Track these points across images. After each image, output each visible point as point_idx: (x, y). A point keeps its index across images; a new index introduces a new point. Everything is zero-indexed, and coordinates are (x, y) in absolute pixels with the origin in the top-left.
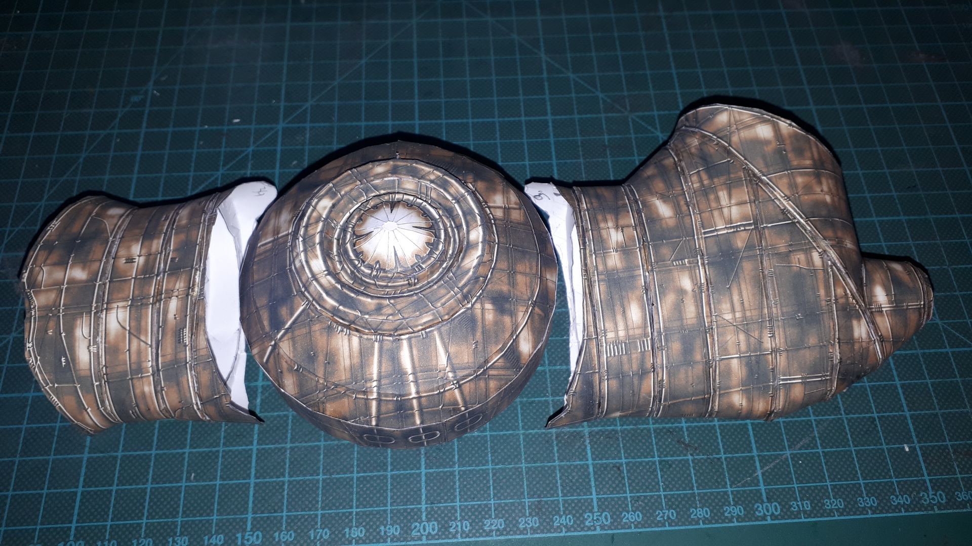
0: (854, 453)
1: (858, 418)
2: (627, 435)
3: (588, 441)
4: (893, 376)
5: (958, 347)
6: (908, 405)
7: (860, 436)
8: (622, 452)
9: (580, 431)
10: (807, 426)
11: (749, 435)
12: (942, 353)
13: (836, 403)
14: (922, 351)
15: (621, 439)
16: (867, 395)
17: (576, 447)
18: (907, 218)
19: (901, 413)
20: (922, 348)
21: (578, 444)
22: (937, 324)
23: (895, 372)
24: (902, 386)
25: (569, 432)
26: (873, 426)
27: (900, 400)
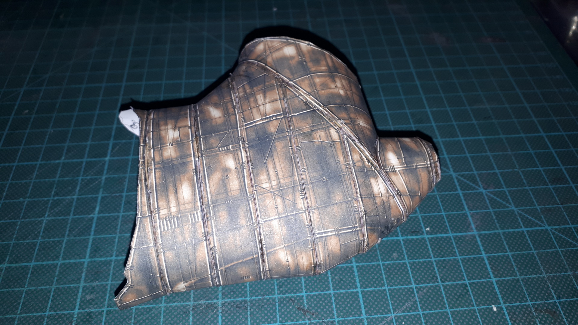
0: (450, 314)
1: (453, 285)
2: (254, 305)
3: (220, 311)
4: (480, 250)
5: (531, 227)
6: (493, 273)
7: (455, 300)
8: (249, 319)
9: (215, 303)
10: (409, 293)
11: (359, 301)
12: (519, 232)
13: (433, 273)
14: (503, 231)
15: (249, 309)
16: (460, 266)
17: (209, 316)
18: (484, 137)
19: (488, 280)
20: (502, 229)
21: (212, 314)
22: (513, 210)
23: (481, 248)
24: (488, 258)
25: (205, 303)
26: (465, 291)
27: (487, 269)
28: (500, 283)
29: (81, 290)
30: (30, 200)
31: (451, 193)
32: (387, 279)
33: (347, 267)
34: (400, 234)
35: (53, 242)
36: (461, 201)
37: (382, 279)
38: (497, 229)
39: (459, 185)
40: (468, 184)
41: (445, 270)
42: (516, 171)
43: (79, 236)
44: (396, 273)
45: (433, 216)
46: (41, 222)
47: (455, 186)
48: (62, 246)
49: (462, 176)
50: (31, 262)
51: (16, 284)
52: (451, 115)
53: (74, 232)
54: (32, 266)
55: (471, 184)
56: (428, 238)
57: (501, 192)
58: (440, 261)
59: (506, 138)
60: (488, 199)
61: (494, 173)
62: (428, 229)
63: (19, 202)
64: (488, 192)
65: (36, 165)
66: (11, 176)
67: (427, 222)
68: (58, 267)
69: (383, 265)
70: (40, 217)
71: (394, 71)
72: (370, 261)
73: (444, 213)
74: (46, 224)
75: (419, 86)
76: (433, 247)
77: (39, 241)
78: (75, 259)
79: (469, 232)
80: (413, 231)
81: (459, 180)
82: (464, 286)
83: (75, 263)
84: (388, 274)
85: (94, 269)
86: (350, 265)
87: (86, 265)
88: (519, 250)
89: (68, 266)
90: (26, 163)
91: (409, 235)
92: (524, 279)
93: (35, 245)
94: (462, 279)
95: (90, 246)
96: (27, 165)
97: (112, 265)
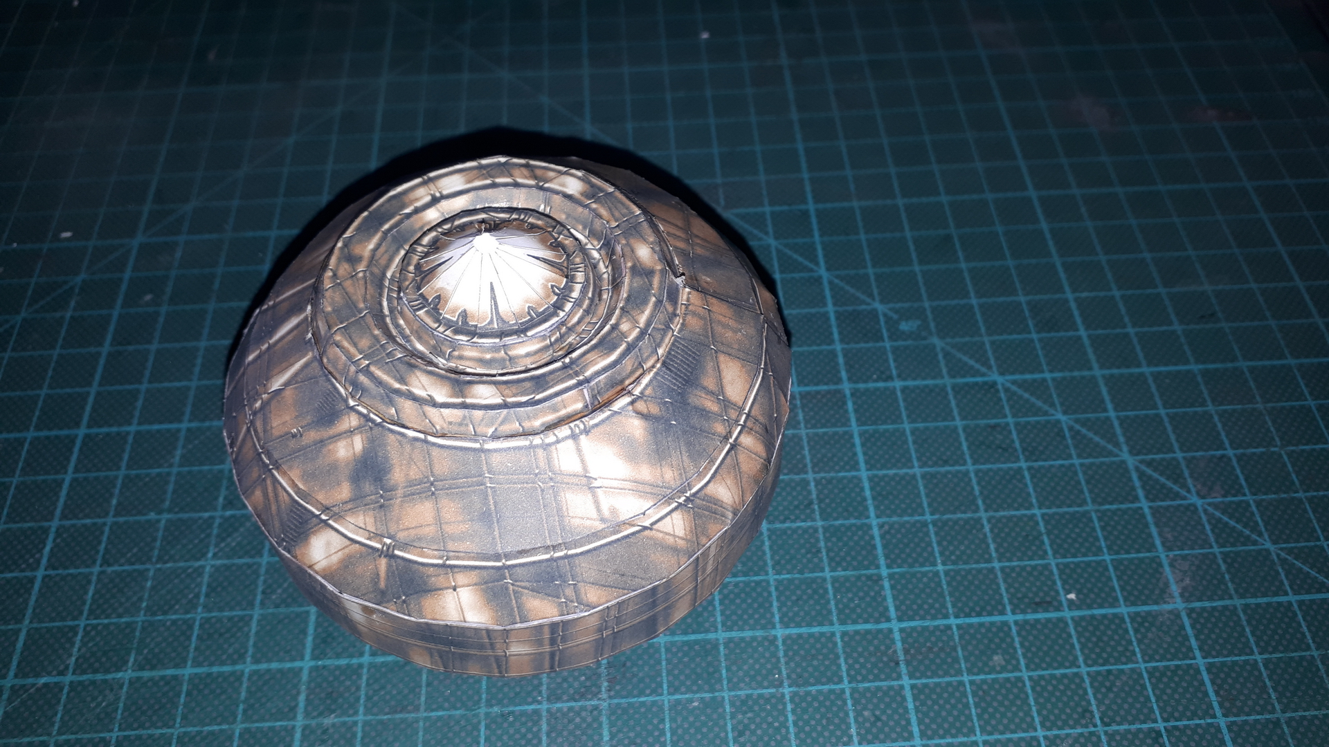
28: (1235, 728)
29: (298, 735)
30: (169, 516)
31: (1123, 506)
32: (979, 716)
33: (891, 688)
34: (1008, 608)
35: (230, 619)
36: (1146, 525)
37: (969, 718)
38: (1231, 598)
39: (1143, 487)
40: (1163, 486)
41: (1111, 695)
42: (1274, 453)
43: (288, 606)
44: (1001, 704)
45: (1082, 565)
46: (199, 572)
47: (1133, 489)
48: (250, 631)
49: (1149, 464)
50: (185, 667)
51: (154, 718)
52: (1123, 310)
53: (274, 597)
54: (186, 677)
55: (1169, 484)
56: (1072, 618)
57: (1239, 504)
58: (1098, 673)
59: (1252, 370)
60: (1209, 522)
61: (1223, 456)
62: (1072, 596)
63: (148, 521)
64: (1209, 504)
65: (179, 430)
66: (126, 456)
67: (1071, 578)
68: (245, 679)
69: (972, 683)
70: (198, 559)
71: (989, 196)
72: (940, 673)
73: (1107, 558)
74: (210, 576)
75: (1048, 236)
76: (1083, 640)
77: (199, 618)
78: (281, 660)
79: (1165, 602)
80: (1037, 600)
81: (1142, 475)
82: (1153, 735)
83: (280, 671)
84: (983, 705)
85: (325, 685)
86: (895, 683)
87: (305, 676)
88: (1281, 648)
89: (267, 677)
90: (156, 427)
91: (1029, 611)
92: (1291, 719)
93: (191, 627)
94: (1150, 718)
95: (311, 630)
96: (158, 431)
97: (364, 678)
